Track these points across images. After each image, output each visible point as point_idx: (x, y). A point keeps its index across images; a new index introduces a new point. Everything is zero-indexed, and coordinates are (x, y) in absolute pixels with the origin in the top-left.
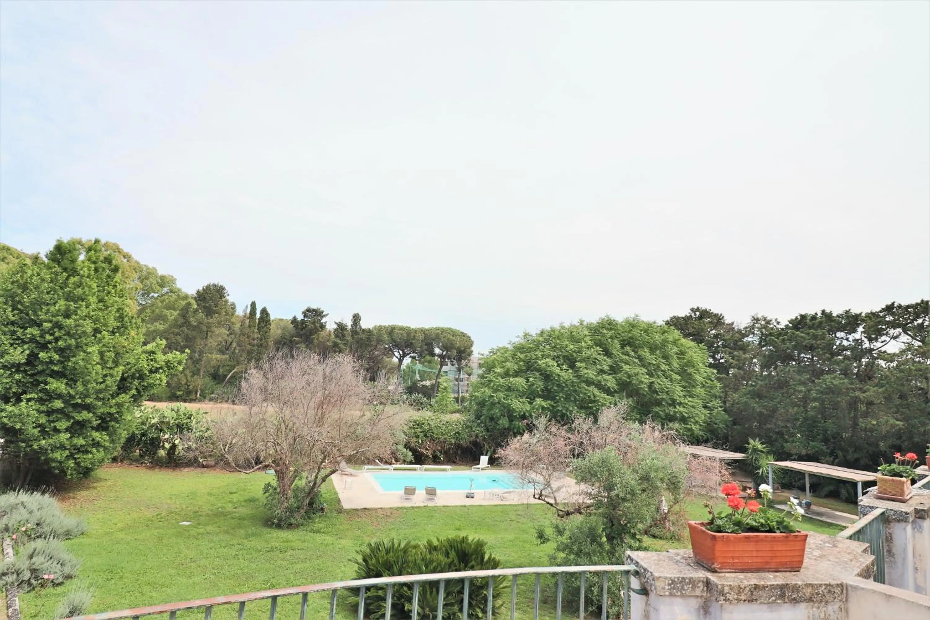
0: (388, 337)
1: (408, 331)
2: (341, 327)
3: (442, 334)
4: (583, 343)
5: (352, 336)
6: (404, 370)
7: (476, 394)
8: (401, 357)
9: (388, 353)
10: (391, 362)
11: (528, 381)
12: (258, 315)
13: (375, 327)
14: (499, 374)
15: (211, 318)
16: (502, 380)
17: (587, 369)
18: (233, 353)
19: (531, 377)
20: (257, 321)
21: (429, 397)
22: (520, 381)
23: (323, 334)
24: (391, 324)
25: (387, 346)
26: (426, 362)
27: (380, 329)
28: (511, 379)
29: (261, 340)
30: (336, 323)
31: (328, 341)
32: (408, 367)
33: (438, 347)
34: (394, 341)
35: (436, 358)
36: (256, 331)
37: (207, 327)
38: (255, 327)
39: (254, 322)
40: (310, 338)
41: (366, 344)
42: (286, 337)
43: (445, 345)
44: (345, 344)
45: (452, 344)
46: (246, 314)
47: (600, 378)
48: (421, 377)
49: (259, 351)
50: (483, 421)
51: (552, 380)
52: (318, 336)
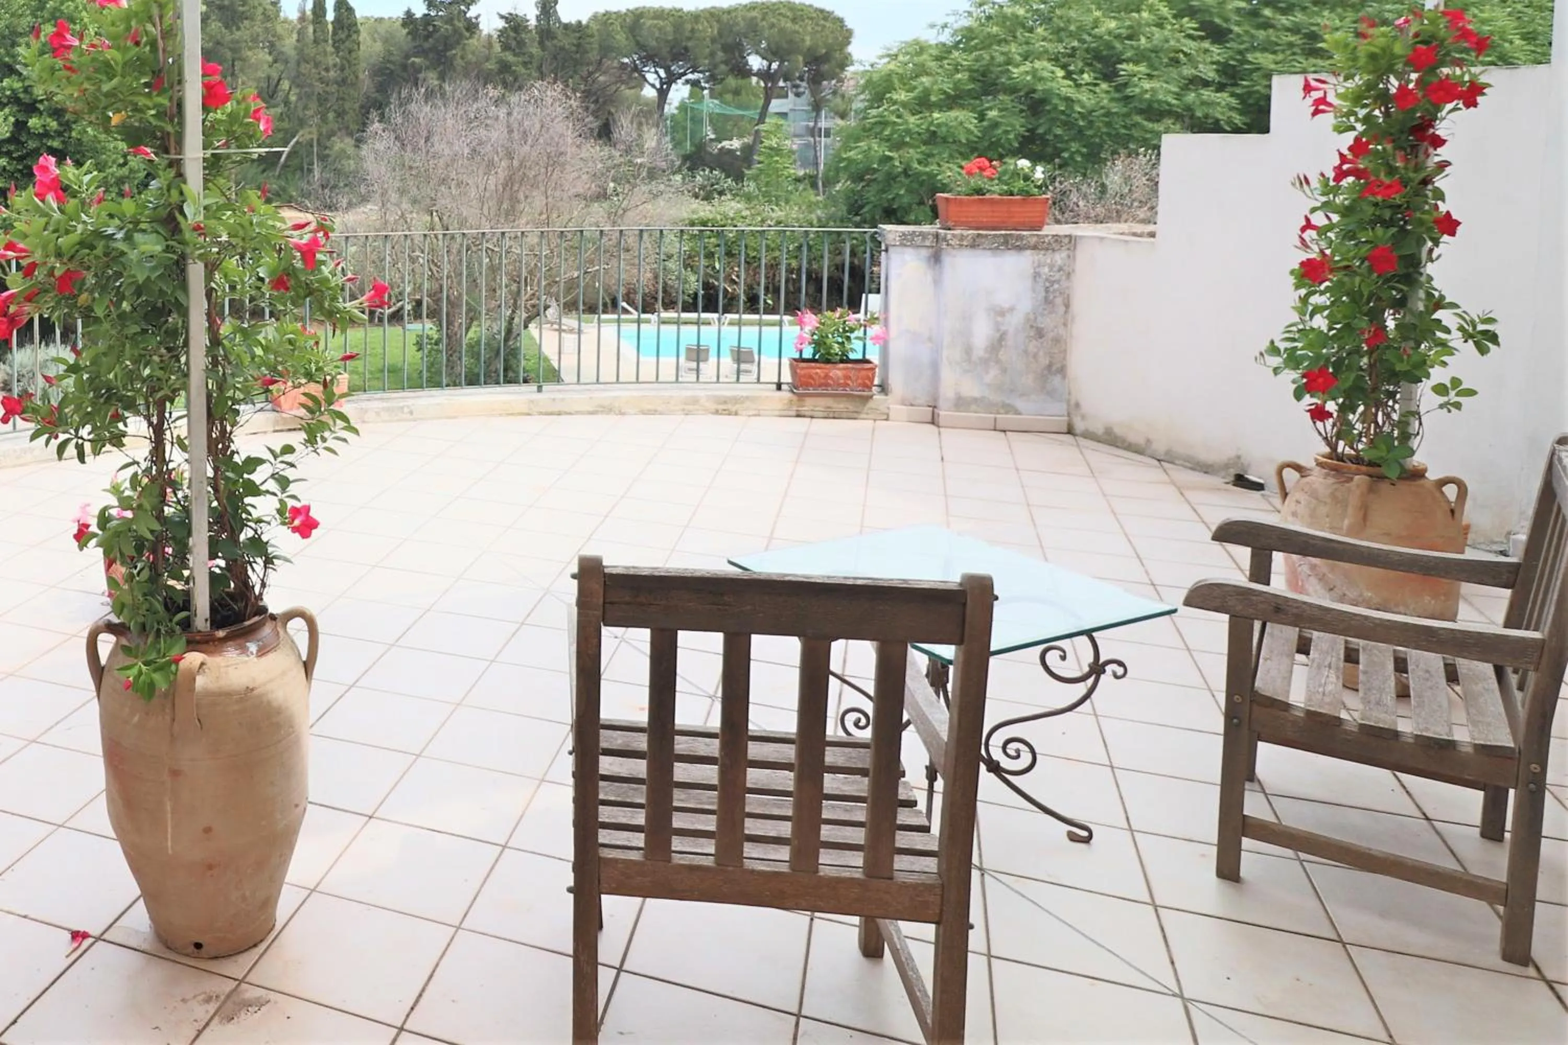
0: (627, 39)
1: (677, 18)
2: (514, 24)
3: (763, 19)
4: (1145, 15)
5: (541, 43)
6: (673, 116)
7: (851, 154)
8: (662, 84)
9: (630, 78)
10: (638, 97)
11: (982, 117)
12: (330, 16)
13: (595, 17)
14: (904, 105)
15: (238, 29)
16: (912, 119)
17: (1150, 76)
18: (286, 102)
19: (990, 109)
20: (330, 27)
21: (739, 178)
22: (961, 118)
23: (473, 42)
24: (631, 7)
25: (626, 60)
26: (728, 92)
27: (605, 20)
28: (936, 115)
29: (342, 69)
30: (502, 17)
31: (487, 59)
32: (683, 107)
33: (757, 53)
34: (641, 46)
35: (754, 80)
36: (330, 49)
37: (231, 49)
38: (326, 41)
39: (323, 31)
40: (445, 56)
41: (576, 60)
42: (392, 58)
43: (773, 46)
44: (525, 64)
45: (791, 42)
46: (303, 12)
47: (1191, 97)
48: (715, 131)
49: (341, 95)
50: (868, 216)
51: (1049, 112)
52: (463, 49)
